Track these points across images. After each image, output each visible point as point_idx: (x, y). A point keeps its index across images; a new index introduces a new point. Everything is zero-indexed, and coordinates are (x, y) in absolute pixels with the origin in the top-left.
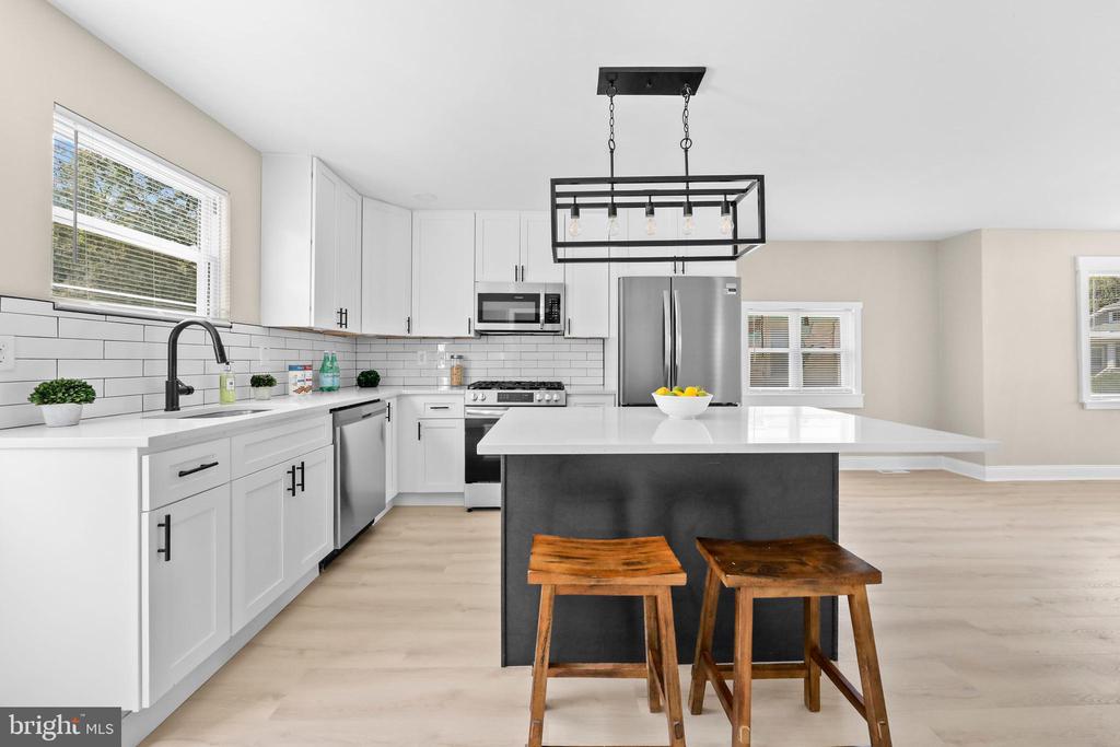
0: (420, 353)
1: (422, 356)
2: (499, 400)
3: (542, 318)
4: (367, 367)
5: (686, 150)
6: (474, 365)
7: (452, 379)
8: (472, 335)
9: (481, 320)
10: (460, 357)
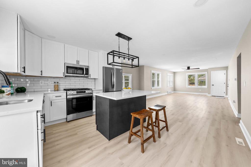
0: (41, 81)
1: (42, 82)
2: (77, 93)
3: (85, 73)
4: (20, 86)
5: (129, 50)
6: (61, 85)
7: (55, 89)
8: (64, 77)
9: (67, 73)
10: (58, 83)
